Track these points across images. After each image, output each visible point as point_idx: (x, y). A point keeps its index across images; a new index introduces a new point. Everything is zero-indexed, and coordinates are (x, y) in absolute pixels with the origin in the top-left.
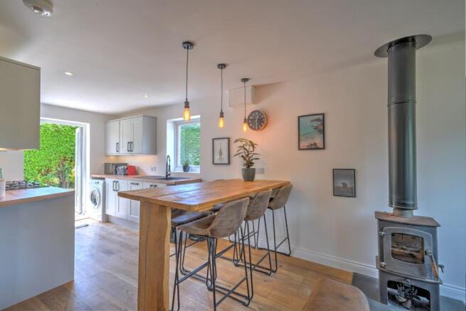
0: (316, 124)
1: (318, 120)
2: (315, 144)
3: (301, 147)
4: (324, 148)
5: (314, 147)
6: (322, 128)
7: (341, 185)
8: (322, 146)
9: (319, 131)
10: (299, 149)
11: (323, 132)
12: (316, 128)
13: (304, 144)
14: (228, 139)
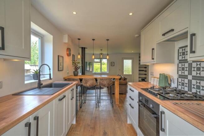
14: (63, 57)
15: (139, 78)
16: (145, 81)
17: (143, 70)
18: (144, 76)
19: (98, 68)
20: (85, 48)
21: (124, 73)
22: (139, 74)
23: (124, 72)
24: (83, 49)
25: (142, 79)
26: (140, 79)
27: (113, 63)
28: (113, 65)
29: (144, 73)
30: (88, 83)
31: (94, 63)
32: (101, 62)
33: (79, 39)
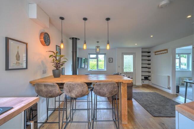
1: (60, 49)
6: (60, 52)
14: (27, 44)
15: (142, 76)
16: (148, 80)
17: (147, 67)
18: (147, 74)
19: (95, 65)
20: (76, 38)
21: (125, 71)
22: (142, 72)
23: (124, 69)
24: (75, 40)
25: (144, 77)
26: (143, 78)
27: (111, 59)
28: (111, 61)
29: (147, 71)
30: (74, 91)
31: (90, 59)
32: (97, 58)
33: (62, 18)
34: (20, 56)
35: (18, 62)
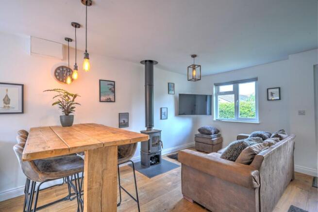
0: (110, 87)
1: (111, 85)
2: (110, 99)
3: (101, 100)
4: (114, 101)
5: (109, 101)
6: (113, 89)
7: (123, 122)
8: (113, 100)
9: (112, 91)
10: (100, 101)
11: (114, 92)
12: (110, 89)
13: (103, 98)
14: (22, 86)
27: (276, 92)
31: (219, 96)
32: (236, 92)
34: (10, 100)
35: (8, 105)
